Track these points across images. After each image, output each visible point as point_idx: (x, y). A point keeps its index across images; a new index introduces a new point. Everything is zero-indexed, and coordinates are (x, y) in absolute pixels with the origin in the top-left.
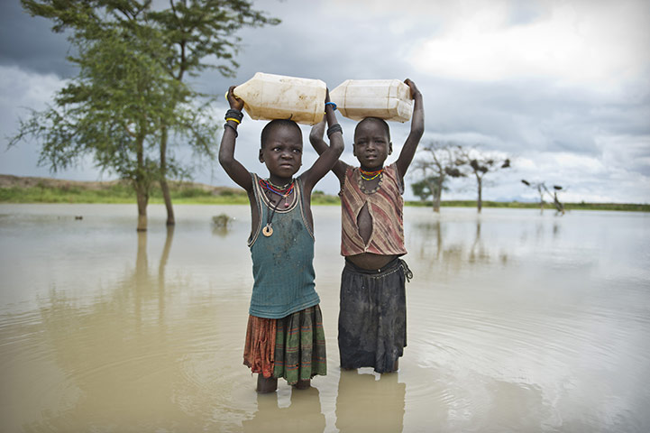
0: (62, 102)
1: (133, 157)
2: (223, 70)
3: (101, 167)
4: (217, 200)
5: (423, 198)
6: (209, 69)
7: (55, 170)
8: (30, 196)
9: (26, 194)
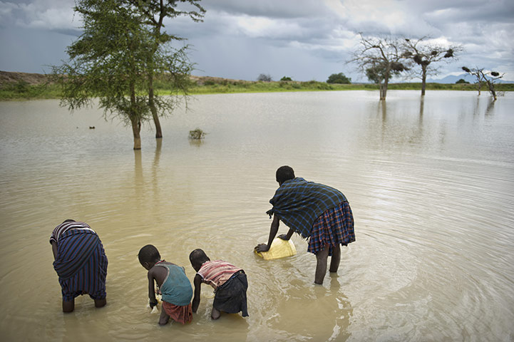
0: (73, 55)
1: (128, 98)
2: (193, 16)
3: (105, 108)
4: (200, 89)
5: (377, 82)
6: (182, 15)
7: (73, 108)
8: (53, 92)
9: (50, 90)
